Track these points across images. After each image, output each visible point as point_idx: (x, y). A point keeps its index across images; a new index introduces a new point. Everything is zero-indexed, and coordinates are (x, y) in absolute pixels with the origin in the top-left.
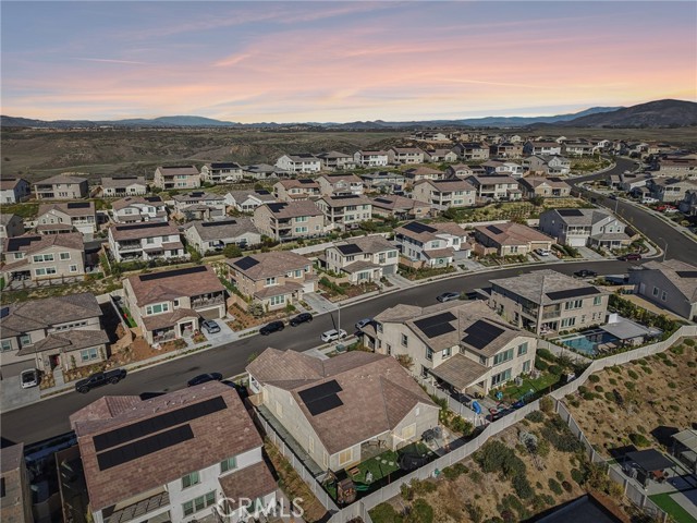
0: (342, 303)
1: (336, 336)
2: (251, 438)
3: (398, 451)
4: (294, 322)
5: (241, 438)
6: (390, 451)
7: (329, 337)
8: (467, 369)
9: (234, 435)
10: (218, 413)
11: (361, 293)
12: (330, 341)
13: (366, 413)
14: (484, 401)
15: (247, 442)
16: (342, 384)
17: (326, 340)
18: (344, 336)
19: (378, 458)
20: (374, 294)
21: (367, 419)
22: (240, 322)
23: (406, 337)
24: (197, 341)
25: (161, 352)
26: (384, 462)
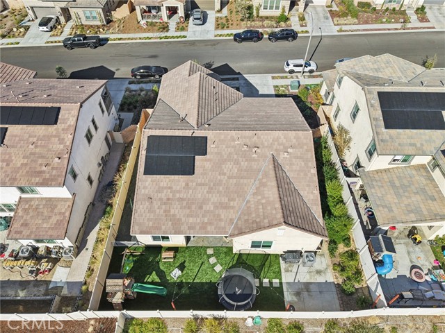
0: (344, 28)
1: (300, 69)
2: (54, 172)
3: (240, 255)
4: (274, 37)
5: (44, 168)
6: (231, 249)
7: (291, 67)
8: (417, 199)
9: (40, 161)
10: (43, 127)
11: (378, 20)
12: (292, 72)
13: (214, 198)
14: (417, 248)
15: (47, 176)
16: (211, 147)
17: (287, 70)
18: (311, 71)
19: (210, 251)
20: (394, 27)
21: (210, 207)
22: (227, 20)
23: (357, 110)
24: (178, 29)
25: (145, 31)
26: (213, 260)
